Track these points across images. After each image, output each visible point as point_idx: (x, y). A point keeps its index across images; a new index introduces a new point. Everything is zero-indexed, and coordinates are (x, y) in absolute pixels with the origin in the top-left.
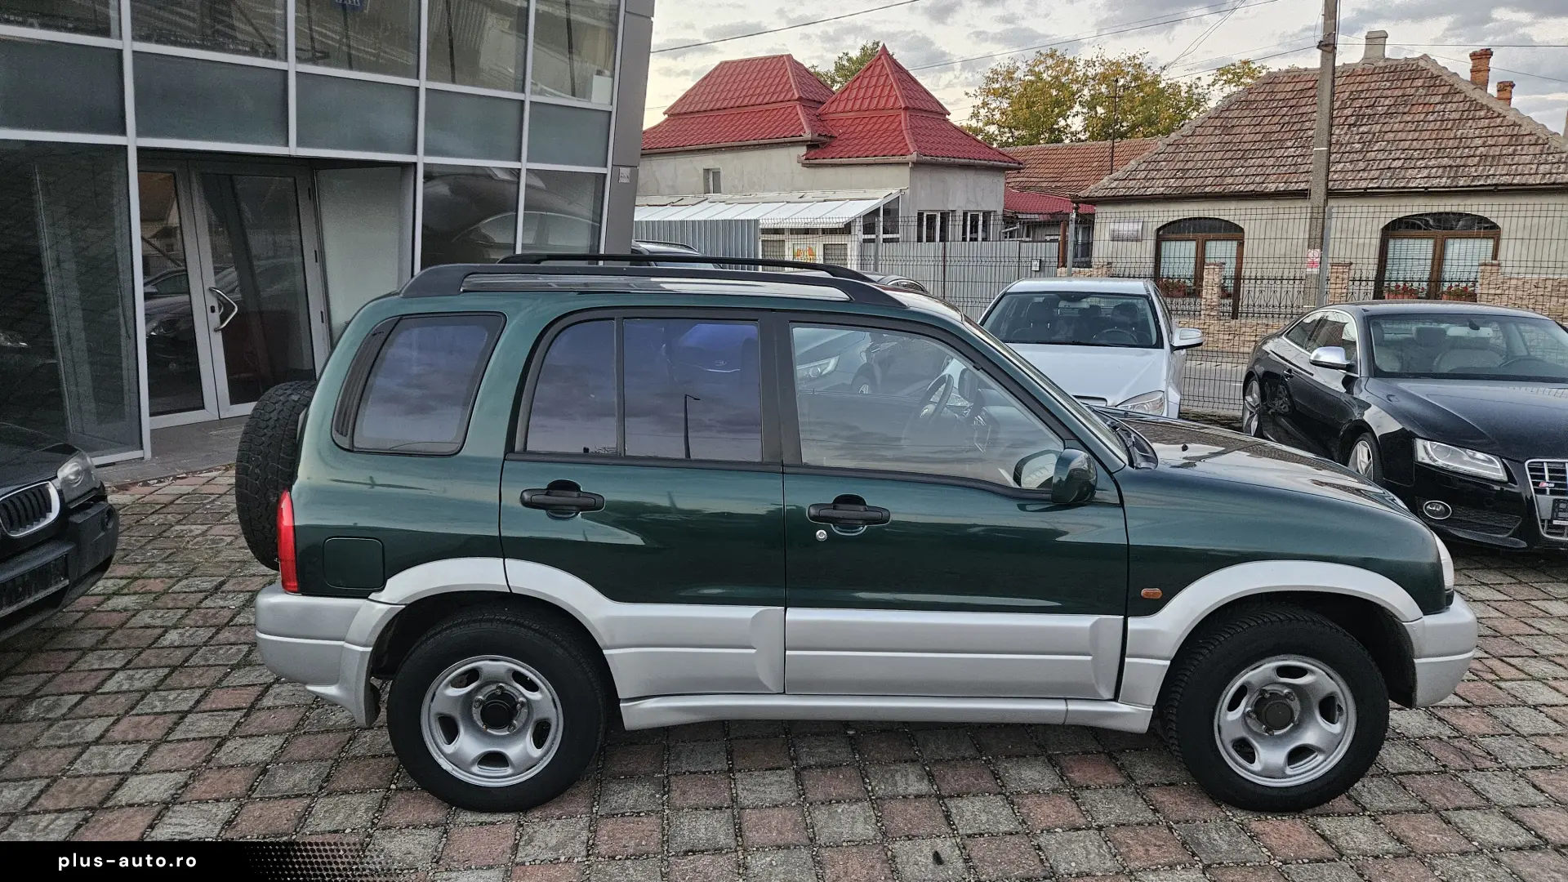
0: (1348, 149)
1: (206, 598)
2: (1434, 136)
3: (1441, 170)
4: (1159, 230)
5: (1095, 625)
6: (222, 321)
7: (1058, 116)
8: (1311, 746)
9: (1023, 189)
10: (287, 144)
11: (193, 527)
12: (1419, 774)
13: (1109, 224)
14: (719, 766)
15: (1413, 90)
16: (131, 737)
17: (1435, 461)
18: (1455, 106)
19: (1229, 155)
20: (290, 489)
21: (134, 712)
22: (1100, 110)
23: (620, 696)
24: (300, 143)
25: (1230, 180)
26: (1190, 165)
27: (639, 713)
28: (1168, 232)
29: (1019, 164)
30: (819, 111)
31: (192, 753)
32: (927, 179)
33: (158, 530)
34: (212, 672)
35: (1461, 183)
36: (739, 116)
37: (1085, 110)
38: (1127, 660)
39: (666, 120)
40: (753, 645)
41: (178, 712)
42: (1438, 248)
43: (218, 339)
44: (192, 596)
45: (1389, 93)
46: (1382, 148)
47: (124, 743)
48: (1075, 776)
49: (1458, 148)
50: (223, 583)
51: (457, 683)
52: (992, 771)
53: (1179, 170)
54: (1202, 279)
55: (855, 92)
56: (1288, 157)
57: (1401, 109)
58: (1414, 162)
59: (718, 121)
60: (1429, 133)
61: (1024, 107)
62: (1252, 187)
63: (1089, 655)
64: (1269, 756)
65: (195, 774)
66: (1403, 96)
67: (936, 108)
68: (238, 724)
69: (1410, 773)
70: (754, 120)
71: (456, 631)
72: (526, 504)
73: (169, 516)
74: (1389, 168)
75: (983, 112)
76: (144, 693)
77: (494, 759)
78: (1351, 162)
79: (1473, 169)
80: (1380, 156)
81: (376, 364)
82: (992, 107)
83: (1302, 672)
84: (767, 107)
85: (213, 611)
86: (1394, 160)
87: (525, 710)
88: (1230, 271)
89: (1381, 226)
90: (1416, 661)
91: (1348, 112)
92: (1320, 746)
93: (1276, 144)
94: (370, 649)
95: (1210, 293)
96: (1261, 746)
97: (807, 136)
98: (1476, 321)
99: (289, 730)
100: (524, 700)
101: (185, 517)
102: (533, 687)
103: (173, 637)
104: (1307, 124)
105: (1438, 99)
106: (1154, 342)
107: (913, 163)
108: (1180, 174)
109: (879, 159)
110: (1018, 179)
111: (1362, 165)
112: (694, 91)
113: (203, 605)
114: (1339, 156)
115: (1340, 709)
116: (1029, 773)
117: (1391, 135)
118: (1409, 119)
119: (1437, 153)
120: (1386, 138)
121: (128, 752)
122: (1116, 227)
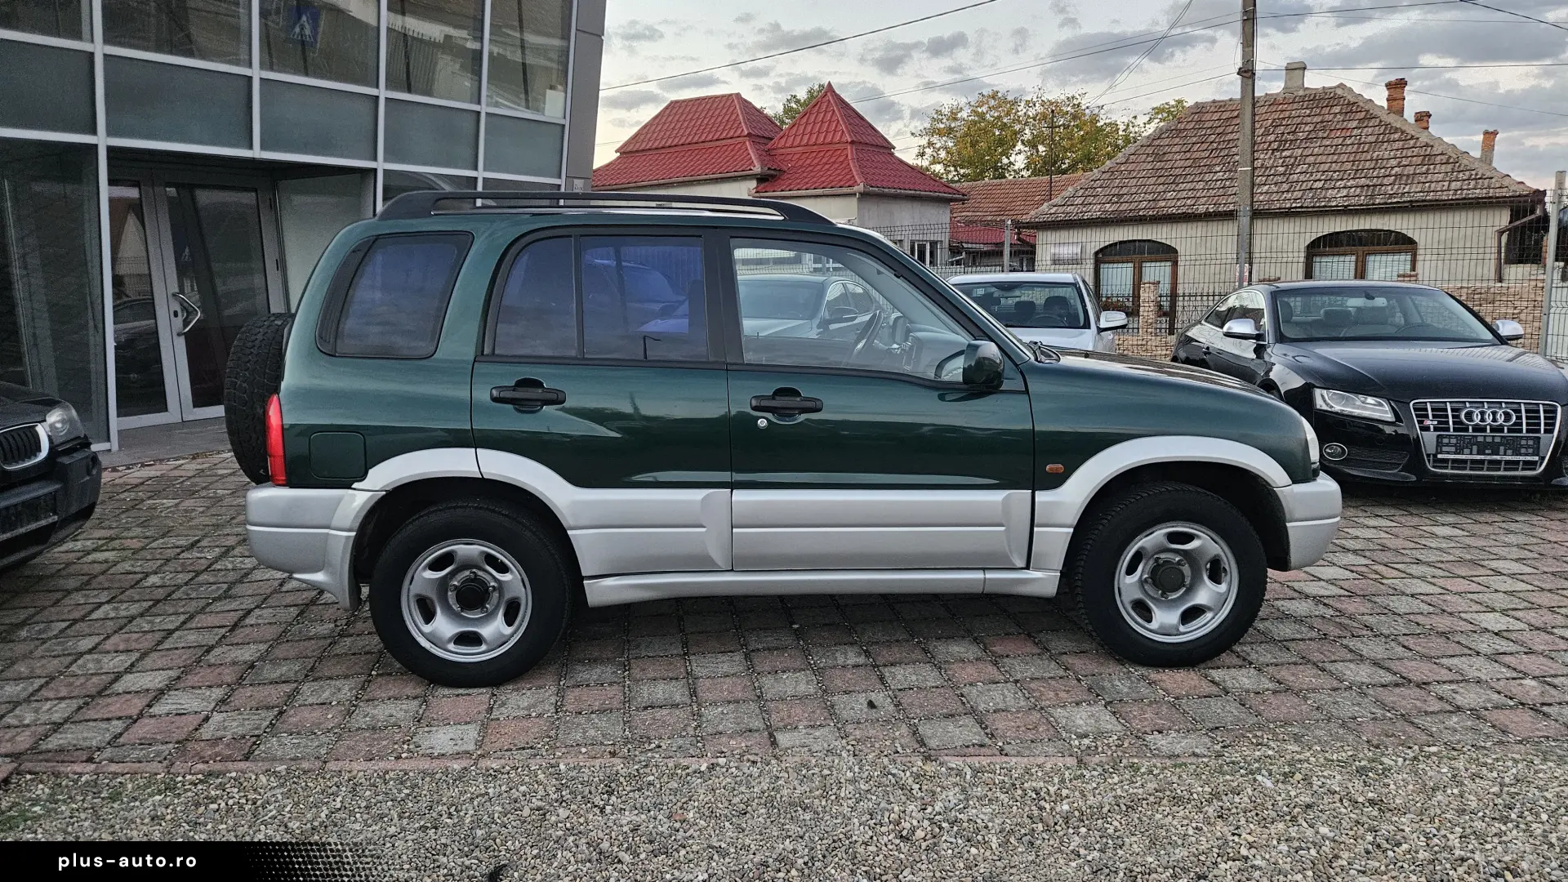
0: (1272, 172)
1: (183, 552)
2: (1352, 159)
3: (1359, 190)
4: (1096, 253)
5: (1006, 499)
6: (185, 326)
7: (1002, 154)
8: (1201, 605)
9: (969, 223)
10: (251, 147)
11: (165, 501)
12: (1302, 640)
13: (1049, 246)
14: (675, 652)
15: (1331, 117)
16: (121, 648)
17: (1332, 407)
18: (1370, 130)
19: (1162, 180)
20: (277, 390)
21: (123, 631)
22: (1041, 148)
23: (584, 574)
24: (263, 147)
25: (1163, 204)
26: (1125, 190)
27: (602, 591)
28: (1105, 255)
29: (963, 195)
30: (769, 146)
31: (182, 658)
32: (876, 210)
33: (131, 504)
34: (194, 603)
35: (1377, 201)
36: (690, 153)
37: (1027, 149)
38: (1036, 529)
39: (618, 158)
40: (704, 524)
41: (164, 630)
42: (1360, 264)
43: (181, 343)
44: (169, 551)
45: (1309, 119)
46: (1304, 170)
47: (116, 652)
48: (997, 649)
49: (1374, 168)
50: (198, 541)
51: (435, 566)
52: (923, 649)
53: (1114, 196)
54: (1139, 297)
55: (802, 128)
56: (1217, 180)
57: (1321, 134)
58: (1333, 183)
59: (670, 158)
60: (1346, 156)
61: (968, 145)
62: (1184, 210)
63: (1002, 525)
64: (1165, 617)
65: (186, 670)
66: (1322, 122)
67: (880, 142)
68: (224, 636)
69: (1293, 640)
70: (705, 157)
71: (433, 518)
72: (495, 400)
73: (140, 494)
74: (1311, 189)
75: (929, 151)
76: (131, 619)
77: (468, 639)
78: (1276, 184)
79: (1390, 188)
80: (1302, 178)
81: (354, 282)
82: (938, 146)
83: (1189, 538)
84: (718, 143)
85: (190, 561)
86: (1315, 181)
87: (496, 595)
88: (1165, 288)
89: (1307, 243)
90: (1288, 524)
91: (1272, 138)
92: (1209, 605)
93: (1205, 169)
94: (354, 534)
95: (1147, 311)
96: (1157, 607)
97: (757, 169)
98: (1371, 293)
99: (272, 639)
100: (496, 585)
101: (156, 494)
102: (503, 569)
103: (153, 580)
104: (1233, 149)
105: (1354, 124)
106: (1082, 324)
107: (860, 193)
108: (1115, 199)
109: (828, 191)
110: (964, 214)
111: (1285, 187)
112: (646, 130)
113: (181, 557)
114: (1264, 179)
115: (1225, 569)
116: (956, 649)
117: (1312, 159)
118: (1328, 143)
119: (1355, 174)
120: (1307, 161)
121: (120, 658)
122: (1057, 251)
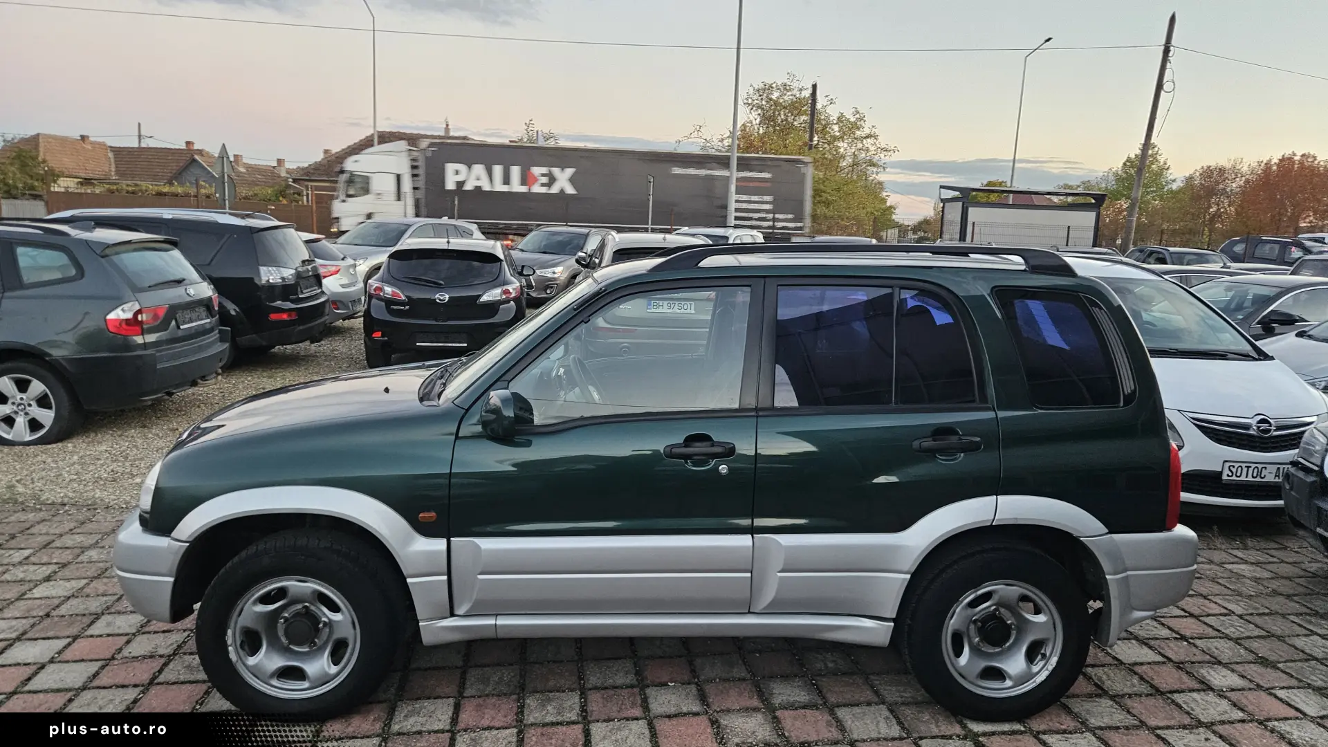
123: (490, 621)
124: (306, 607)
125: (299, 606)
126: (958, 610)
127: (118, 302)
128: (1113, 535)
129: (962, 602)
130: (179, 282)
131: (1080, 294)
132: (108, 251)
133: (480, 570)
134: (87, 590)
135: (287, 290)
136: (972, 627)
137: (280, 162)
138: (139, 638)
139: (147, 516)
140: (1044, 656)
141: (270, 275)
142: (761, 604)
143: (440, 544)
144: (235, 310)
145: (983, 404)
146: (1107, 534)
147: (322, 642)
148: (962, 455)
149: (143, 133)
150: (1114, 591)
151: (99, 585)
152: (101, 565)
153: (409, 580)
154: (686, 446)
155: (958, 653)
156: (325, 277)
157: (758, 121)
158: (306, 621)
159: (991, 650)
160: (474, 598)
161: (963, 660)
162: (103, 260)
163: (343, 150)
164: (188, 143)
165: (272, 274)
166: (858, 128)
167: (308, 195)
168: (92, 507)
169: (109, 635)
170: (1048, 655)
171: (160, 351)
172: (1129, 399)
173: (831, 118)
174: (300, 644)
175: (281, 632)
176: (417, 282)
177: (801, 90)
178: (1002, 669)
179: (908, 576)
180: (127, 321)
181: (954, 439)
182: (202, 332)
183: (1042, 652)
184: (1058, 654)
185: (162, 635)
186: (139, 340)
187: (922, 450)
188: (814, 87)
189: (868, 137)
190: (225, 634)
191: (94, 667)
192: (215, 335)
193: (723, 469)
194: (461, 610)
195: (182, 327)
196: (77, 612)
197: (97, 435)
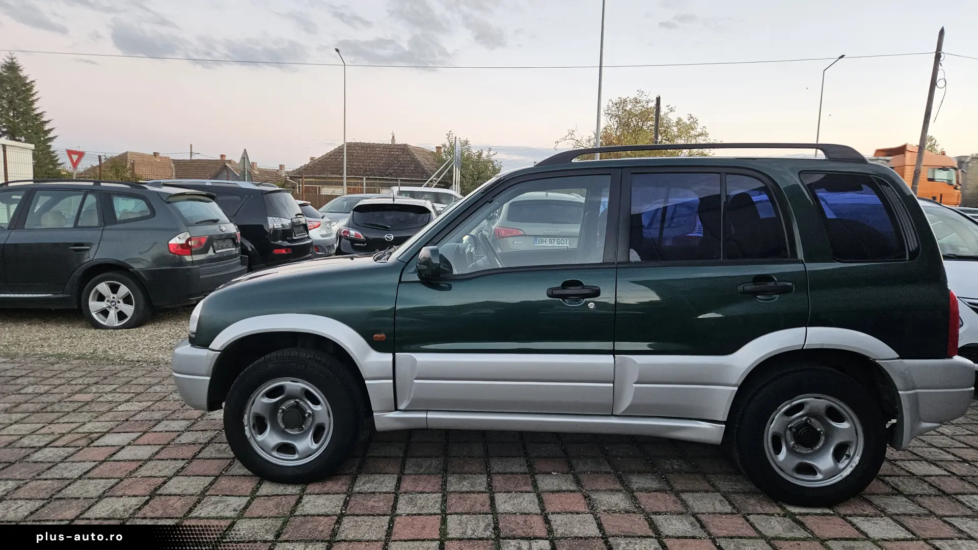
123: (423, 415)
124: (297, 402)
125: (292, 402)
126: (776, 417)
127: (176, 232)
128: (904, 360)
129: (780, 411)
130: (215, 221)
131: (871, 176)
132: (171, 199)
133: (415, 377)
134: (152, 408)
135: (286, 234)
136: (788, 432)
137: (281, 167)
138: (186, 434)
139: (194, 336)
140: (848, 456)
141: (274, 223)
142: (621, 409)
143: (388, 357)
144: (251, 247)
145: (794, 259)
146: (898, 358)
147: (307, 428)
148: (777, 296)
149: (193, 151)
150: (905, 405)
151: (161, 405)
152: (162, 394)
153: (367, 382)
154: (563, 289)
155: (778, 450)
156: (310, 229)
157: (616, 126)
158: (297, 411)
159: (804, 451)
160: (412, 397)
161: (782, 456)
162: (168, 205)
163: (323, 156)
164: (222, 156)
165: (275, 222)
166: (692, 129)
167: (299, 187)
168: (157, 363)
169: (166, 431)
170: (852, 454)
171: (203, 267)
172: (913, 255)
173: (672, 122)
174: (292, 428)
175: (280, 420)
176: (374, 227)
177: (648, 102)
178: (814, 466)
179: (736, 388)
180: (182, 245)
181: (772, 284)
182: (231, 256)
183: (847, 453)
184: (860, 454)
185: (201, 432)
186: (188, 258)
187: (745, 292)
188: (658, 99)
189: (699, 135)
190: (243, 418)
191: (157, 448)
192: (238, 260)
193: (591, 305)
194: (402, 406)
195: (216, 252)
196: (146, 418)
197: (160, 324)
